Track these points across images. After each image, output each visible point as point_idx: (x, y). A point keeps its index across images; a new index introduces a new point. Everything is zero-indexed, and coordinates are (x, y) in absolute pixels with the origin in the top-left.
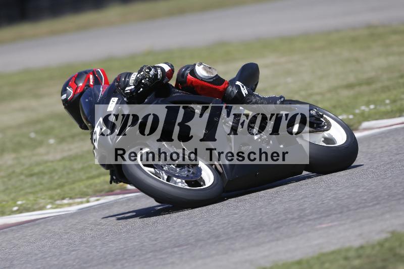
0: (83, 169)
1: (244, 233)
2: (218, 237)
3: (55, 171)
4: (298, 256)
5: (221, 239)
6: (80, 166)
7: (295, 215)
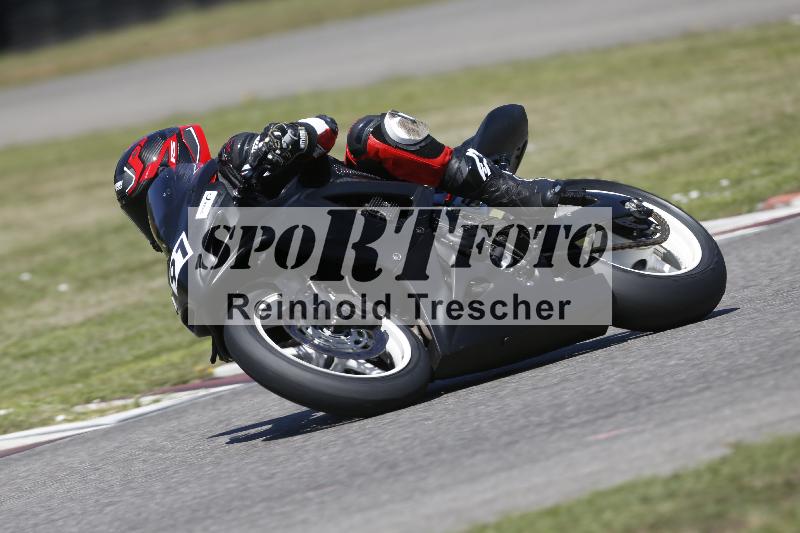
0: (125, 340)
1: (444, 456)
2: (393, 466)
3: (71, 345)
4: (550, 498)
5: (400, 470)
6: (121, 335)
7: (546, 417)
